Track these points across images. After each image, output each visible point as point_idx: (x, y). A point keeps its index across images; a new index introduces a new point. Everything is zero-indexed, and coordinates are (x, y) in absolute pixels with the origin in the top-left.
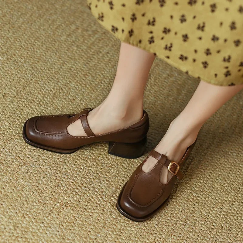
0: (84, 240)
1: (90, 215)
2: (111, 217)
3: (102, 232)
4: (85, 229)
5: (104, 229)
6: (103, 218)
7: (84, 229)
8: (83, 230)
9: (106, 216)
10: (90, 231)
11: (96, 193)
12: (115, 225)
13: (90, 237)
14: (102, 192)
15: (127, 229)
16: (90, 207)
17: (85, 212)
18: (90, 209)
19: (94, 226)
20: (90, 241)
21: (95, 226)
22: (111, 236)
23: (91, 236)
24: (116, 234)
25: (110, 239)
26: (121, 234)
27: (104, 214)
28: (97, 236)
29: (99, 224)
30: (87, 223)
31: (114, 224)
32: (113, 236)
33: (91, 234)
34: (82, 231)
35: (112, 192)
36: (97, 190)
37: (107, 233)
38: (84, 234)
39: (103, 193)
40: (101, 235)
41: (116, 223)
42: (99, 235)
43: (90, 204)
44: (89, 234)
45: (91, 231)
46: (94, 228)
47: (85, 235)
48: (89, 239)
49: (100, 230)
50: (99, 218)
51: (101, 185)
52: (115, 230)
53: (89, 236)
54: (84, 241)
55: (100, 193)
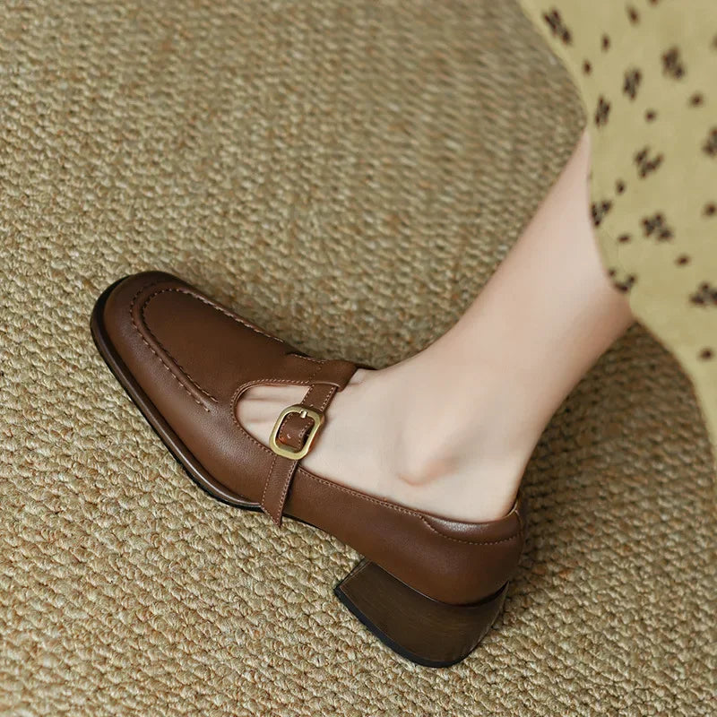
0: (38, 282)
1: (28, 196)
2: (96, 187)
3: (81, 243)
4: (29, 245)
5: (85, 230)
6: (70, 195)
7: (24, 247)
8: (23, 250)
9: (78, 185)
10: (43, 250)
11: (15, 116)
12: (114, 211)
13: (51, 268)
14: (33, 106)
15: (153, 218)
16: (15, 168)
17: (8, 192)
18: (18, 175)
19: (50, 227)
20: (56, 280)
21: (52, 226)
22: (112, 249)
23: (53, 264)
24: (123, 239)
25: (111, 259)
26: (140, 239)
27: (69, 180)
28: (70, 257)
29: (63, 217)
30: (29, 225)
31: (110, 207)
32: (117, 249)
33: (50, 257)
34: (22, 255)
35: (64, 99)
36: (14, 103)
37: (96, 241)
38: (30, 264)
39: (40, 110)
40: (81, 253)
41: (115, 206)
42: (74, 254)
43: (14, 158)
44: (44, 261)
45: (47, 246)
46: (55, 235)
47: (35, 266)
48: (50, 274)
49: (72, 238)
50: (59, 199)
51: (19, 82)
52: (117, 227)
53: (47, 264)
54: (38, 287)
55: (29, 112)
